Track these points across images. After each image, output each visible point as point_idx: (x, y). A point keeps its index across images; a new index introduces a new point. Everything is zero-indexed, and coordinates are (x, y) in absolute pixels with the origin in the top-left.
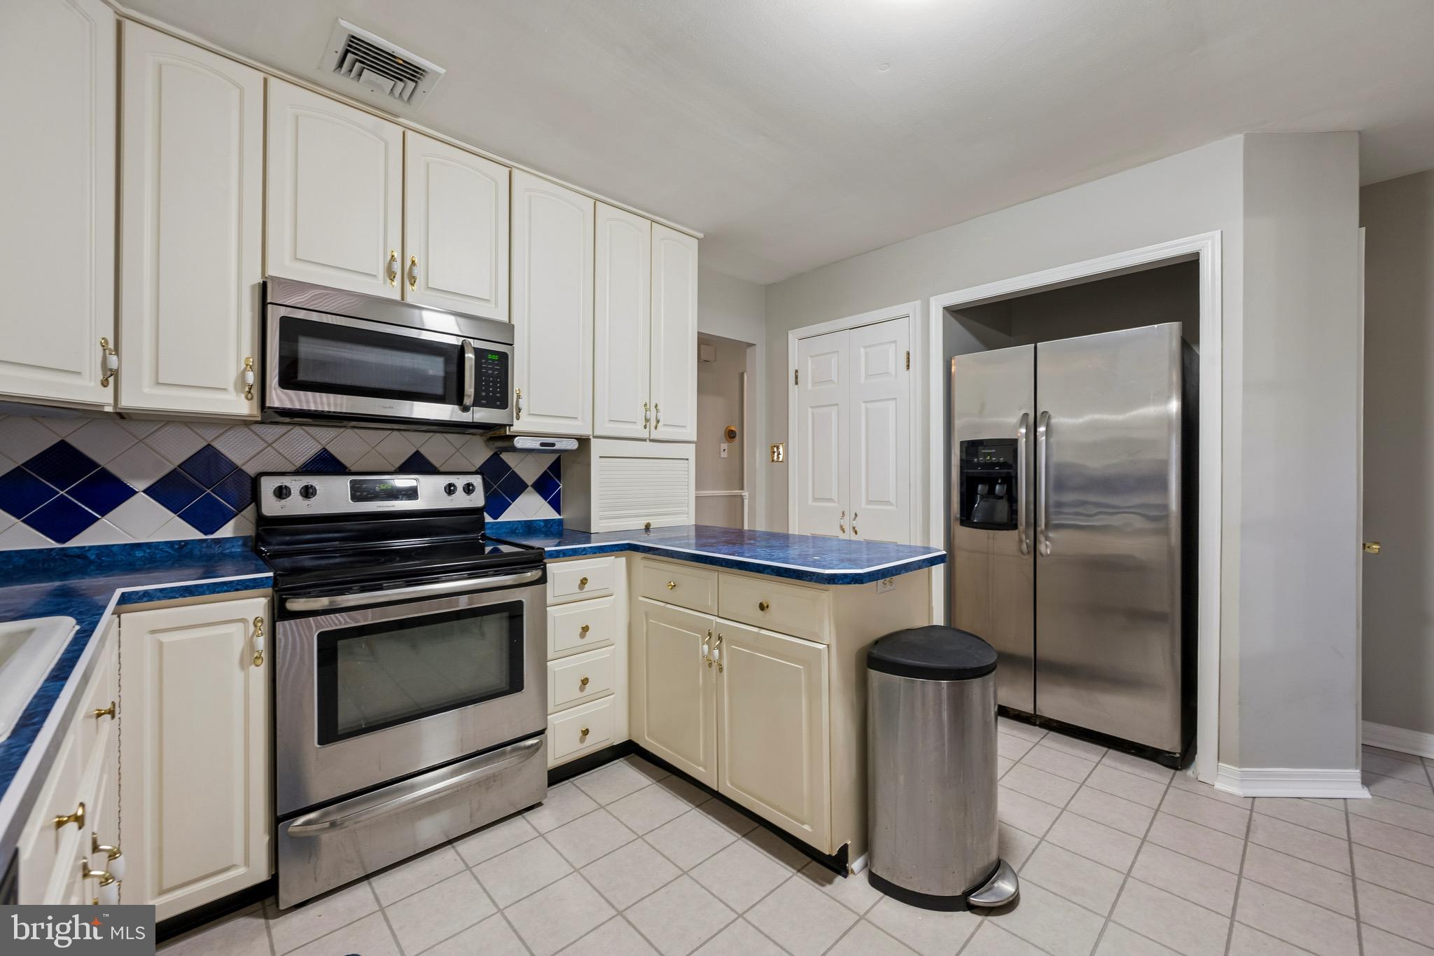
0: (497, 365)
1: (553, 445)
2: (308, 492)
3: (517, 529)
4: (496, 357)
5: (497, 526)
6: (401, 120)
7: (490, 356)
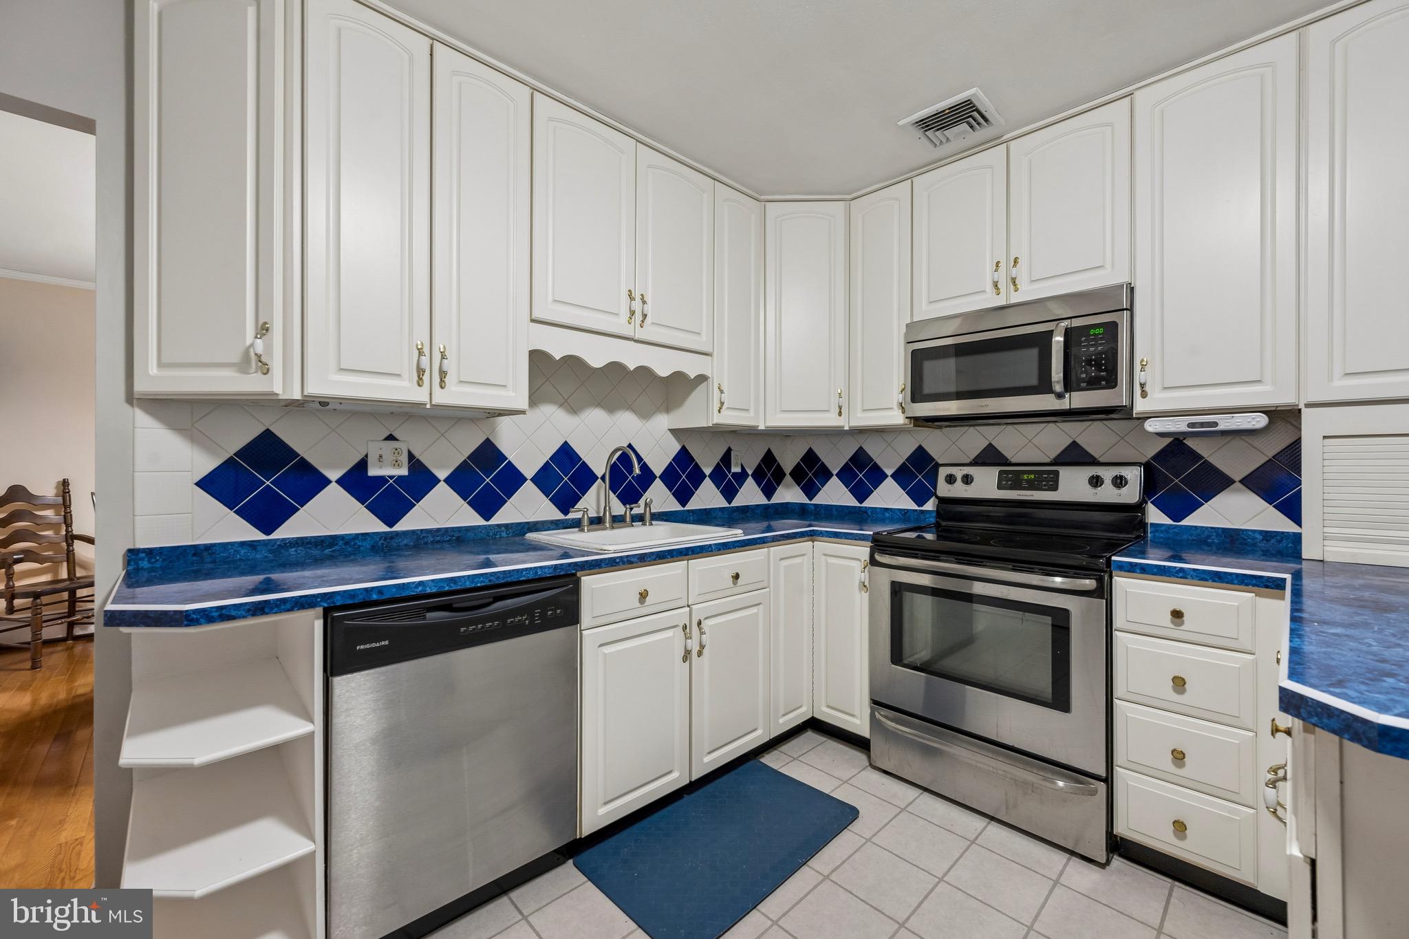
0: (1102, 339)
1: (1216, 424)
2: (967, 480)
3: (1209, 537)
4: (1101, 330)
5: (1175, 530)
6: (1005, 138)
7: (1092, 332)
